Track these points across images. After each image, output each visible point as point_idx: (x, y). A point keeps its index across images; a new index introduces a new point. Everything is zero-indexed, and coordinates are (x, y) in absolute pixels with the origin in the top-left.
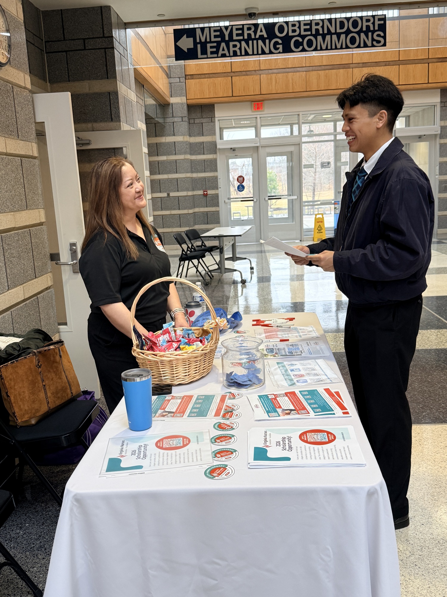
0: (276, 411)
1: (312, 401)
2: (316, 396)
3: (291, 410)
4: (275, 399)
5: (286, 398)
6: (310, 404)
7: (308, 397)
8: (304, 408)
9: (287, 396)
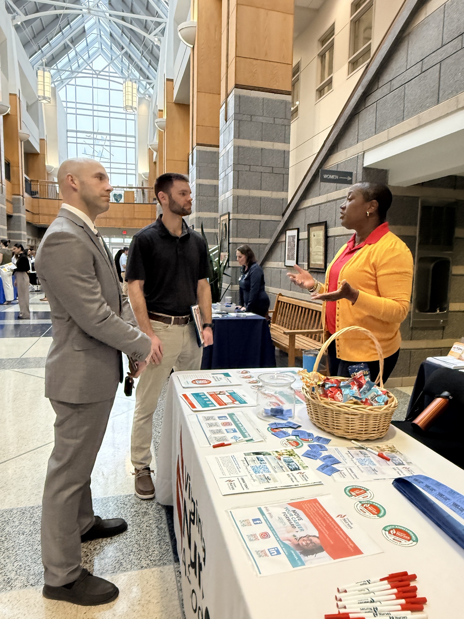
0: (229, 393)
1: (206, 399)
2: (203, 403)
3: (219, 394)
4: (233, 401)
5: (225, 402)
6: (207, 398)
7: (209, 403)
8: (211, 395)
9: (225, 403)
